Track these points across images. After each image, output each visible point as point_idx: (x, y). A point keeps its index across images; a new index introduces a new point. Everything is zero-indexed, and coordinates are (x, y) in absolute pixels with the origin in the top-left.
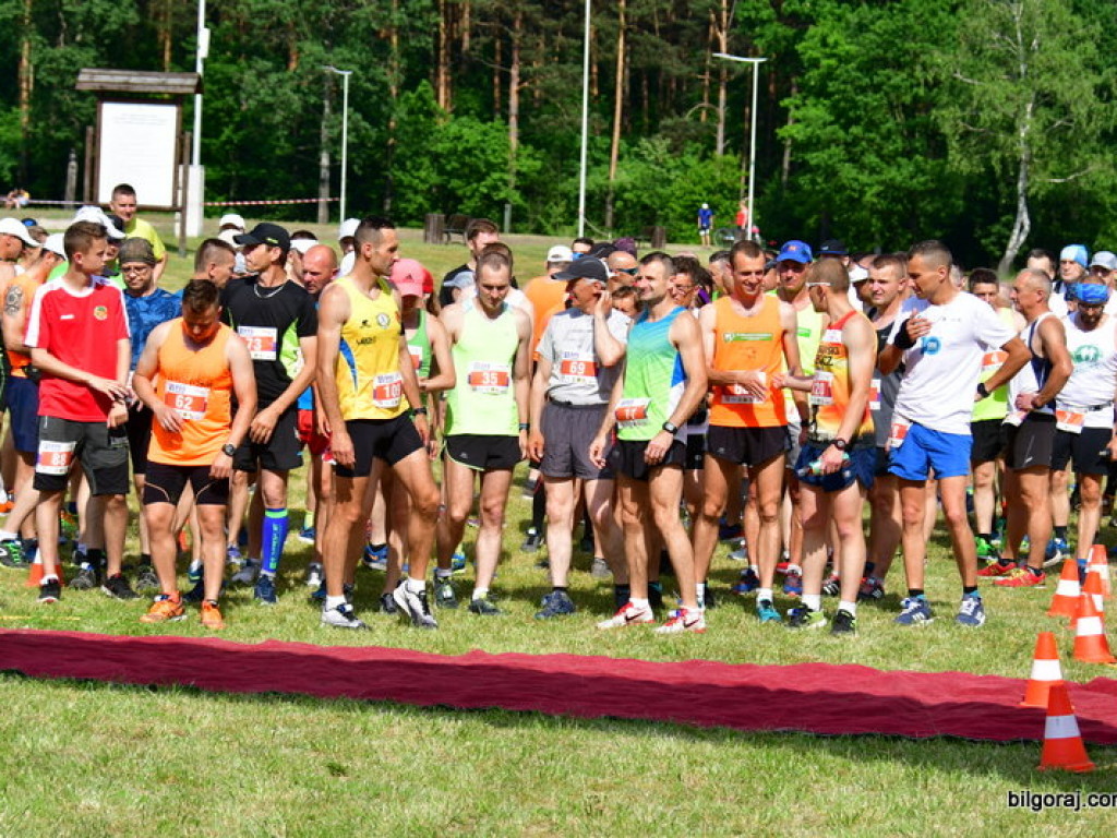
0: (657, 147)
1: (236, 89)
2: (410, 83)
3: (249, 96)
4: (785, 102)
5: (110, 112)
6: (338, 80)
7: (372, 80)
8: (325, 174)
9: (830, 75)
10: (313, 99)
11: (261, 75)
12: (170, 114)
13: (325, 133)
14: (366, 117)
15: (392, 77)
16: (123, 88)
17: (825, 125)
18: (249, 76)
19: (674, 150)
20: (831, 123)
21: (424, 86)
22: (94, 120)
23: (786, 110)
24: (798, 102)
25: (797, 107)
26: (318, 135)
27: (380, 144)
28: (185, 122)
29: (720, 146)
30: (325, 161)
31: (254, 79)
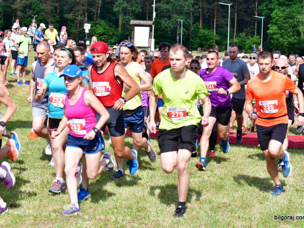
0: (243, 35)
1: (161, 24)
2: (194, 23)
3: (163, 25)
4: (269, 26)
5: (136, 28)
6: (180, 22)
7: (187, 22)
8: (178, 40)
9: (277, 20)
10: (175, 26)
11: (165, 21)
12: (148, 29)
13: (178, 33)
14: (186, 29)
15: (191, 22)
16: (139, 24)
17: (277, 30)
18: (163, 22)
19: (246, 35)
20: (278, 30)
21: (197, 23)
22: (133, 30)
23: (269, 27)
24: (271, 26)
25: (271, 27)
26: (176, 33)
27: (189, 35)
28: (151, 30)
29: (256, 34)
30: (178, 38)
31: (164, 22)
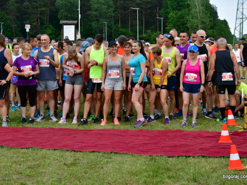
0: (149, 31)
1: (91, 26)
2: (115, 24)
3: (93, 27)
4: (167, 24)
5: (65, 27)
6: (105, 24)
7: (110, 24)
9: (173, 20)
10: (102, 27)
13: (104, 31)
14: (109, 29)
15: (113, 23)
16: (67, 23)
17: (172, 27)
18: (93, 24)
19: (151, 31)
20: (173, 27)
21: (117, 24)
23: (167, 25)
24: (168, 24)
25: (168, 25)
26: (103, 32)
27: (112, 33)
29: (158, 31)
30: (104, 35)
31: (94, 24)
